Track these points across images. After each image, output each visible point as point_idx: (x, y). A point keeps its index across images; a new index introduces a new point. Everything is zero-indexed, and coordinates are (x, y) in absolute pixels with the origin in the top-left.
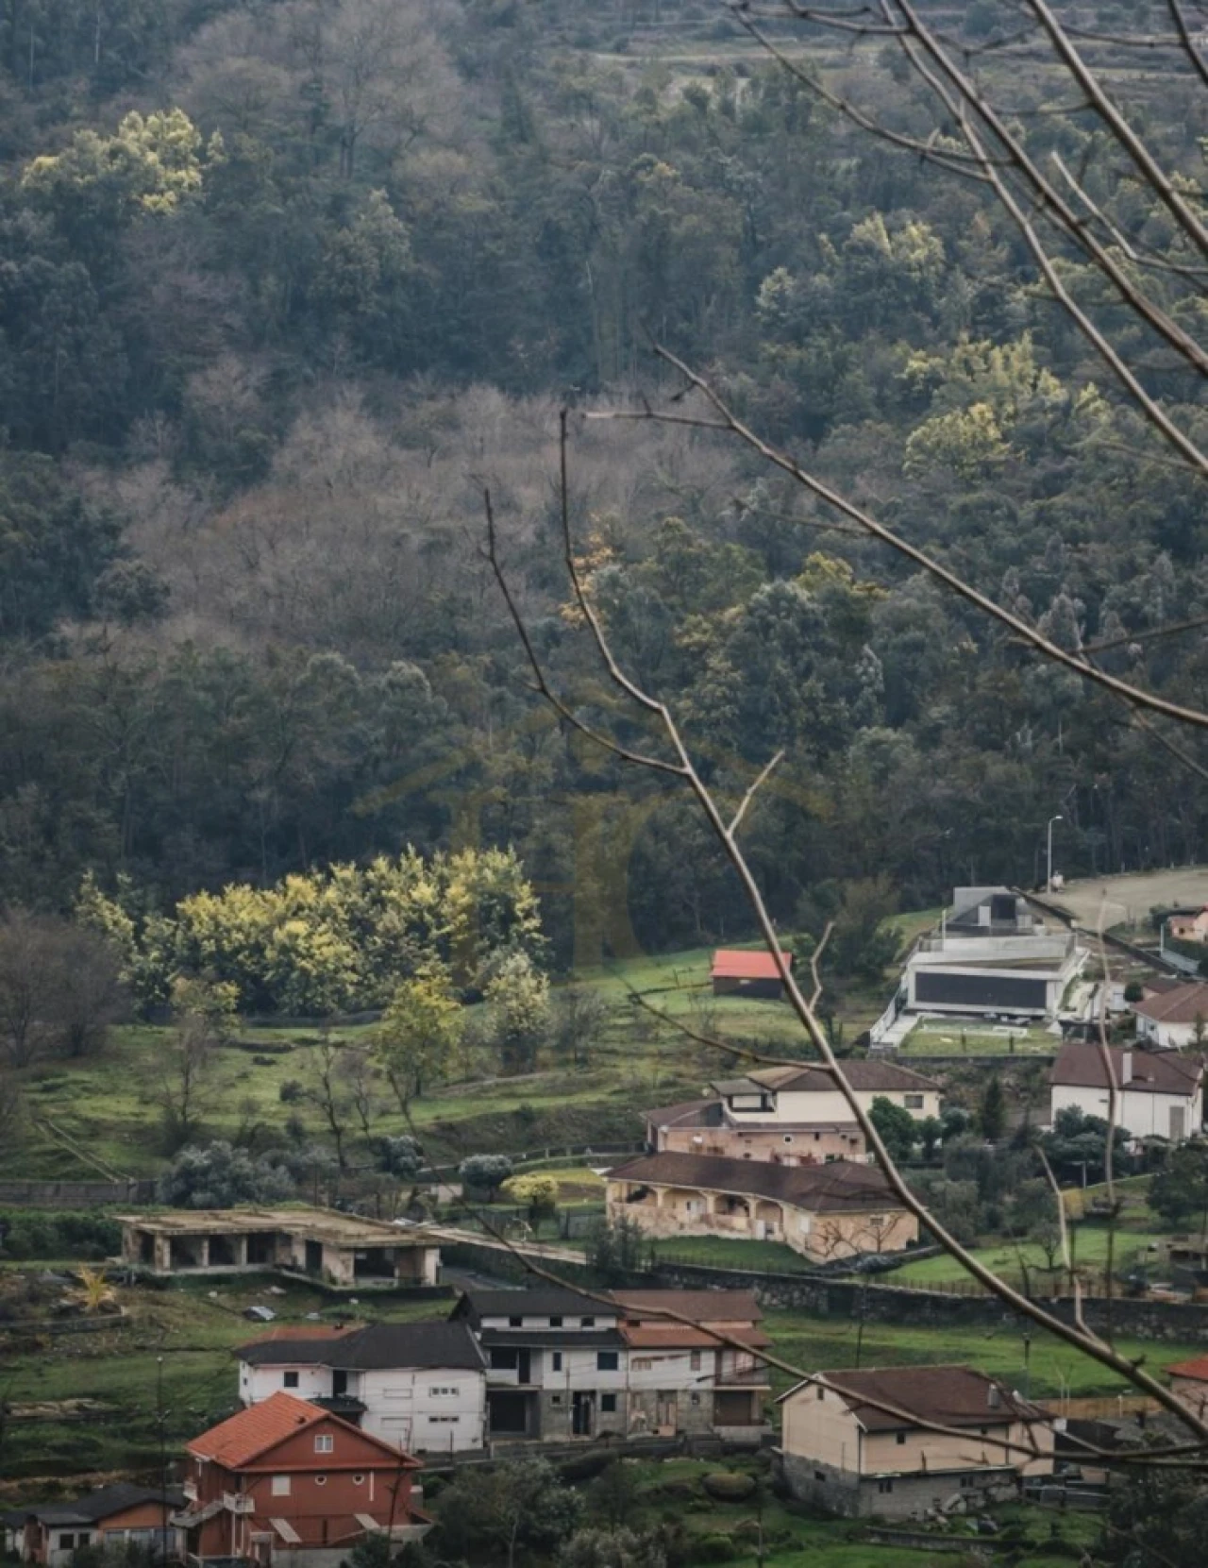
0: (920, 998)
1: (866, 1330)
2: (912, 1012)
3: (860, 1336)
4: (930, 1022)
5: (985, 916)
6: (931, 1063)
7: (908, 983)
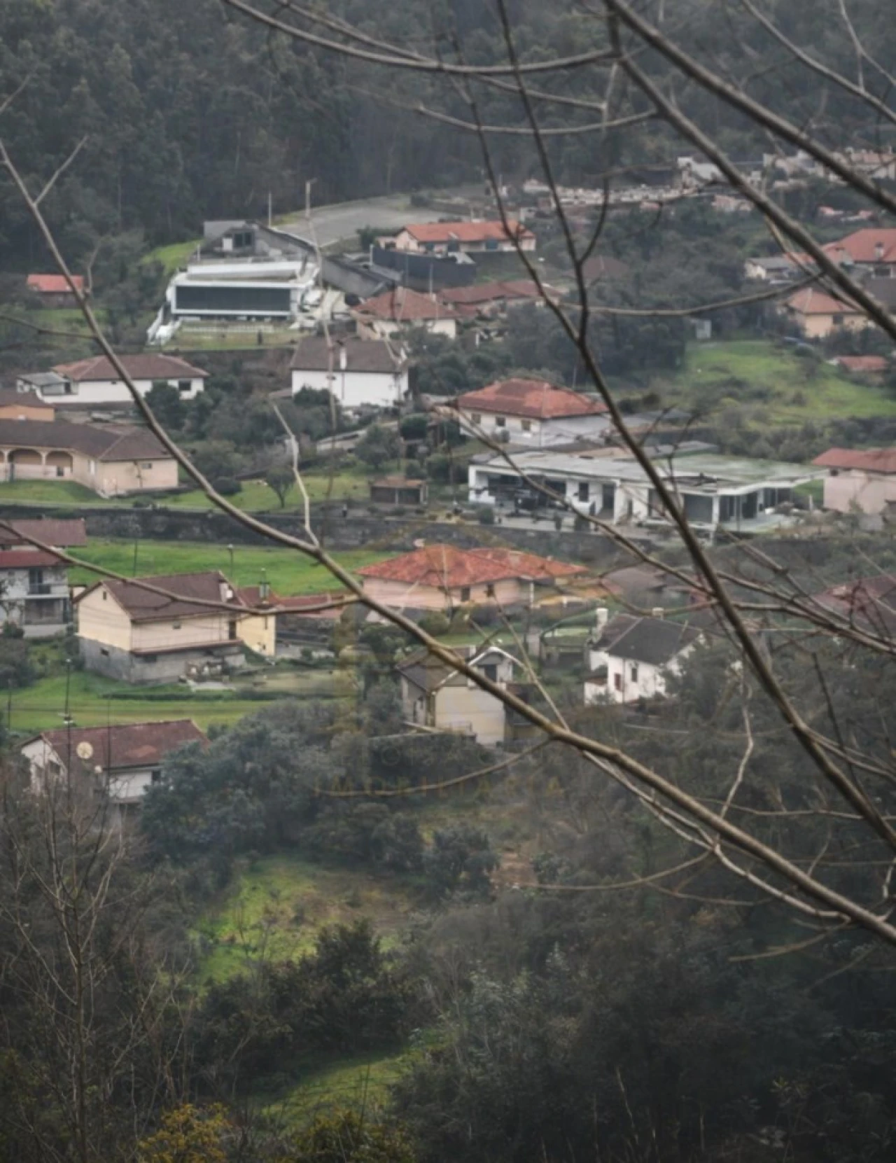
0: (179, 306)
1: (140, 547)
2: (176, 317)
3: (136, 551)
4: (192, 325)
5: (228, 245)
6: (197, 358)
7: (171, 294)
